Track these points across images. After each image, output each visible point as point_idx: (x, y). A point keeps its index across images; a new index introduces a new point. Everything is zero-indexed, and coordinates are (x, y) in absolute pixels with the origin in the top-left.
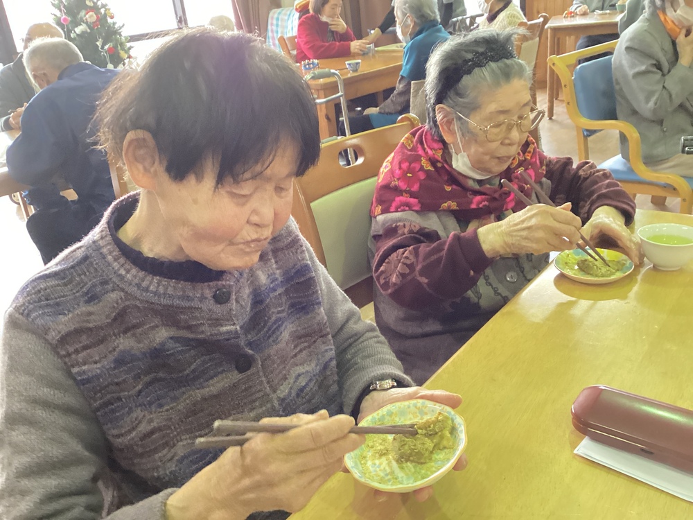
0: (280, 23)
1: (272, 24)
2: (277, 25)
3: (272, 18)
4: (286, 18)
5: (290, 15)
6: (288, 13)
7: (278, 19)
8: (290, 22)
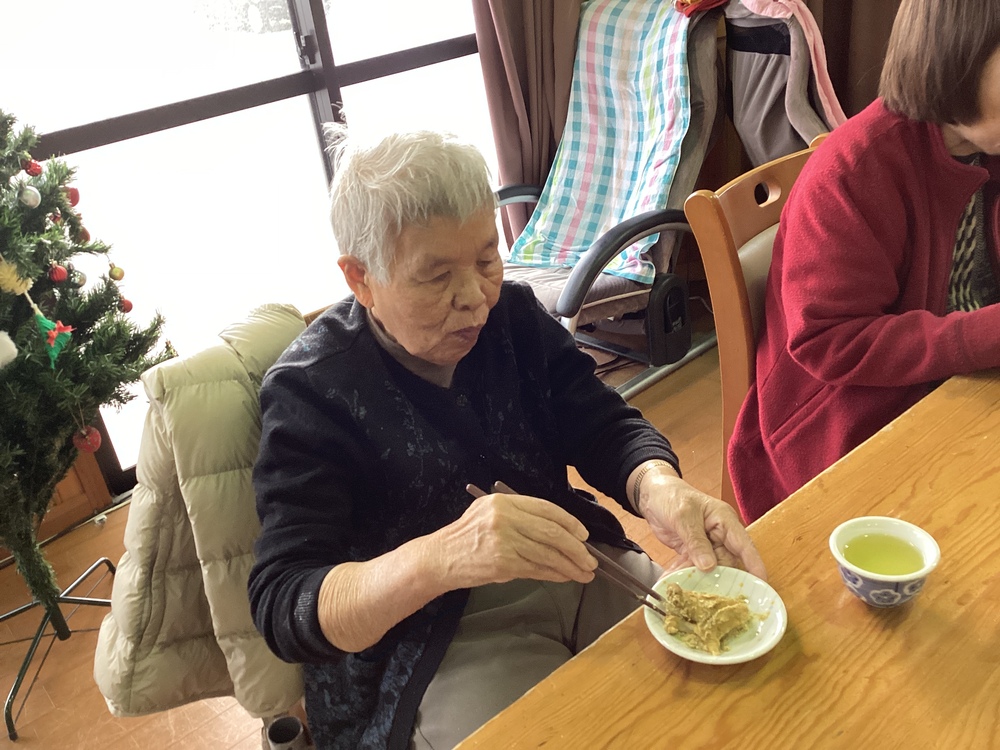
0: (616, 43)
1: (591, 47)
2: (608, 50)
3: (593, 27)
4: (639, 27)
5: (651, 17)
6: (646, 9)
7: (610, 31)
8: (652, 40)
